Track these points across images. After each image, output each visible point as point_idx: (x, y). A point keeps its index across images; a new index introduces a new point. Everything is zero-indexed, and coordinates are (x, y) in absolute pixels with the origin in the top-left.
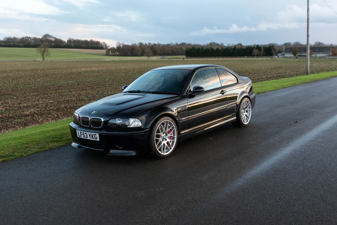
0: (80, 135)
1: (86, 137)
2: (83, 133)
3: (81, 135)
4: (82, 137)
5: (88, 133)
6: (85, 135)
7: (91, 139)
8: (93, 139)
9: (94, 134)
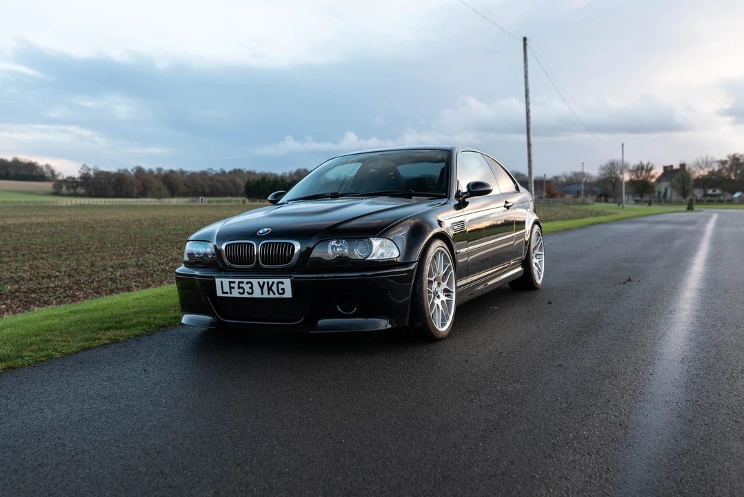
0: (226, 289)
1: (250, 291)
2: (239, 283)
3: (231, 288)
4: (235, 293)
5: (255, 281)
6: (247, 287)
7: (266, 295)
8: (272, 296)
9: (276, 281)
